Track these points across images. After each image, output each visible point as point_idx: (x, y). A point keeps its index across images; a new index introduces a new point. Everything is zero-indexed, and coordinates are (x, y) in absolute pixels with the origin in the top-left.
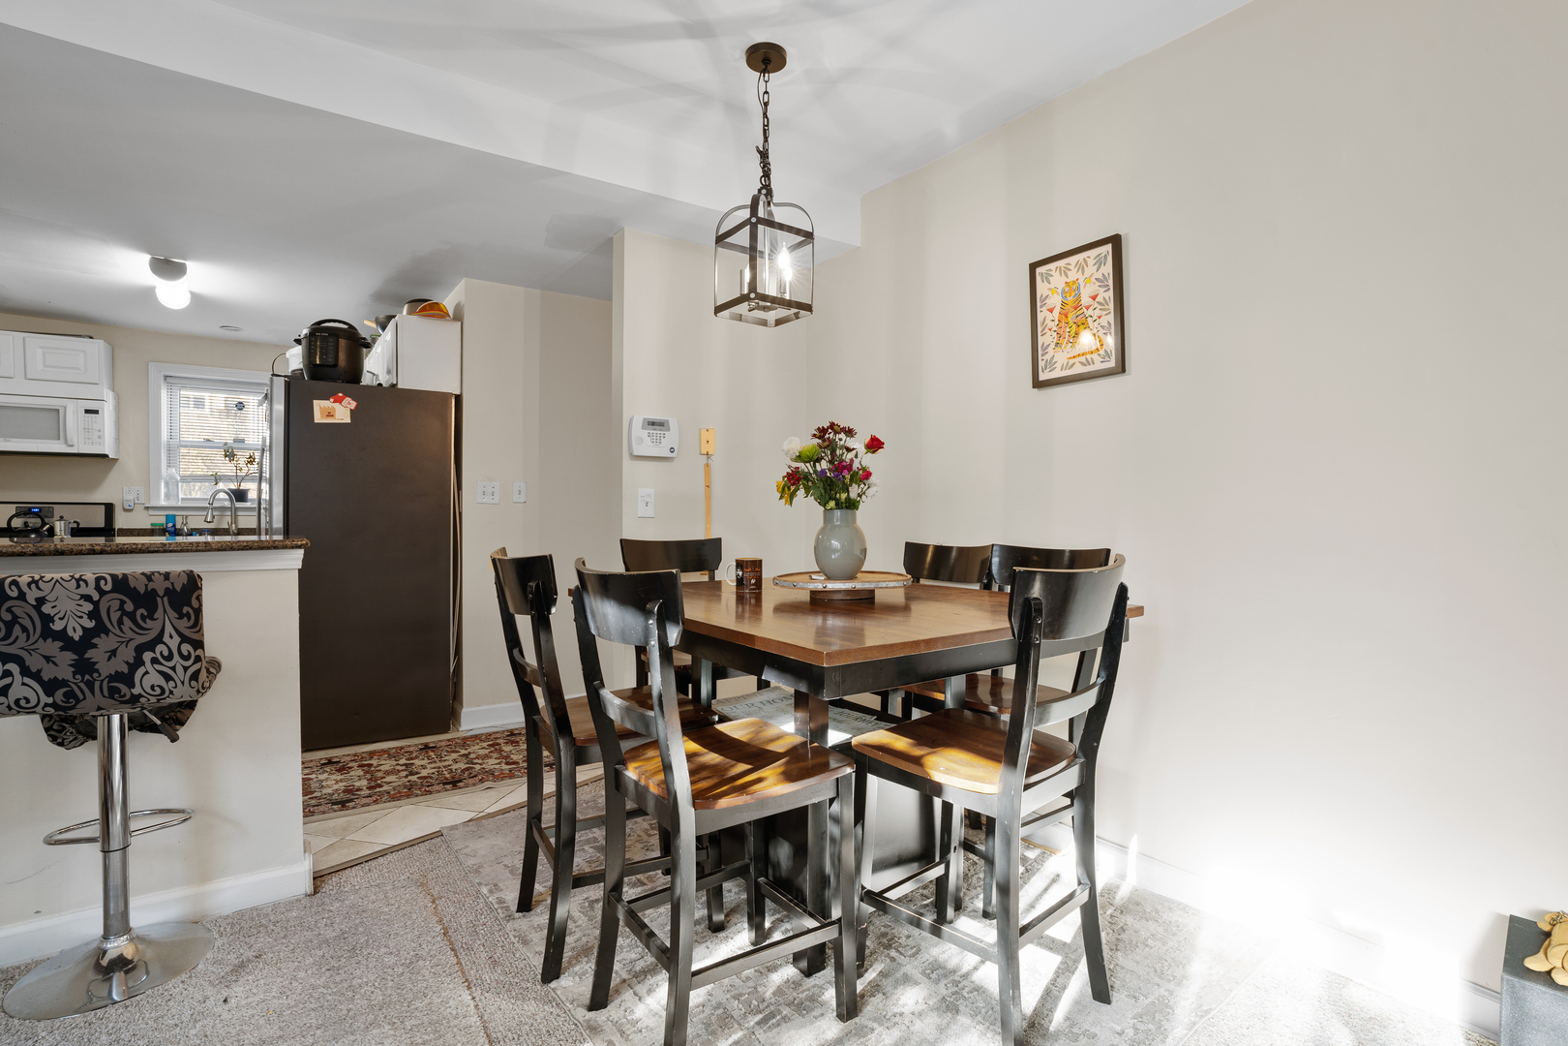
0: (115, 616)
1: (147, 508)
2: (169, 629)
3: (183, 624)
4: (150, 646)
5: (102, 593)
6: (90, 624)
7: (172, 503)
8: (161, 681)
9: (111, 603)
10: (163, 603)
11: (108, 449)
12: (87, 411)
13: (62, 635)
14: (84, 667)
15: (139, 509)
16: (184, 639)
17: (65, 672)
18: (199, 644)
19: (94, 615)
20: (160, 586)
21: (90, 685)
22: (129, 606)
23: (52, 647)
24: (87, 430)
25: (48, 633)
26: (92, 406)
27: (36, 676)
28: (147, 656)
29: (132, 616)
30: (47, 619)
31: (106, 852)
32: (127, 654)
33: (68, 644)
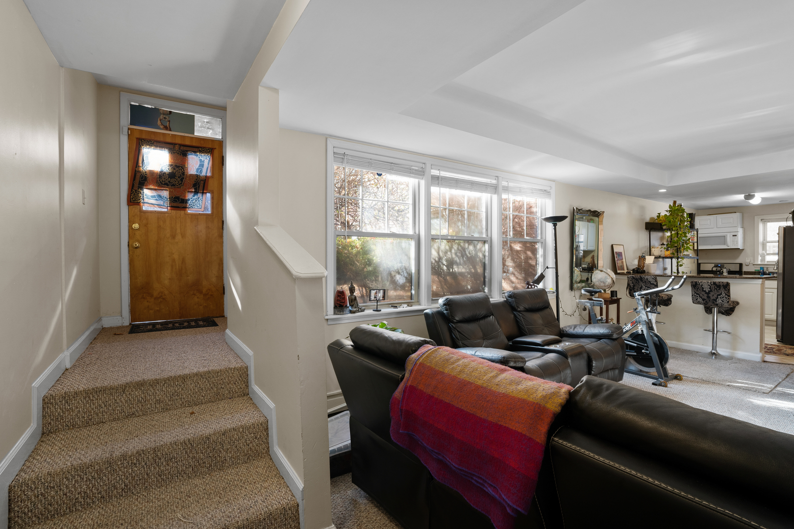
0: (714, 289)
1: (754, 265)
2: (723, 292)
3: (726, 292)
4: (720, 295)
5: (711, 285)
6: (709, 290)
7: (763, 263)
8: (722, 302)
9: (713, 286)
10: (722, 287)
11: (740, 246)
12: (733, 236)
13: (705, 291)
14: (708, 297)
15: (751, 265)
16: (726, 295)
17: (706, 298)
18: (729, 296)
19: (710, 288)
20: (721, 284)
21: (709, 300)
22: (716, 287)
23: (704, 293)
24: (733, 241)
25: (703, 291)
26: (734, 234)
27: (701, 298)
28: (719, 297)
29: (716, 289)
30: (703, 288)
31: (713, 334)
32: (715, 296)
33: (706, 293)
